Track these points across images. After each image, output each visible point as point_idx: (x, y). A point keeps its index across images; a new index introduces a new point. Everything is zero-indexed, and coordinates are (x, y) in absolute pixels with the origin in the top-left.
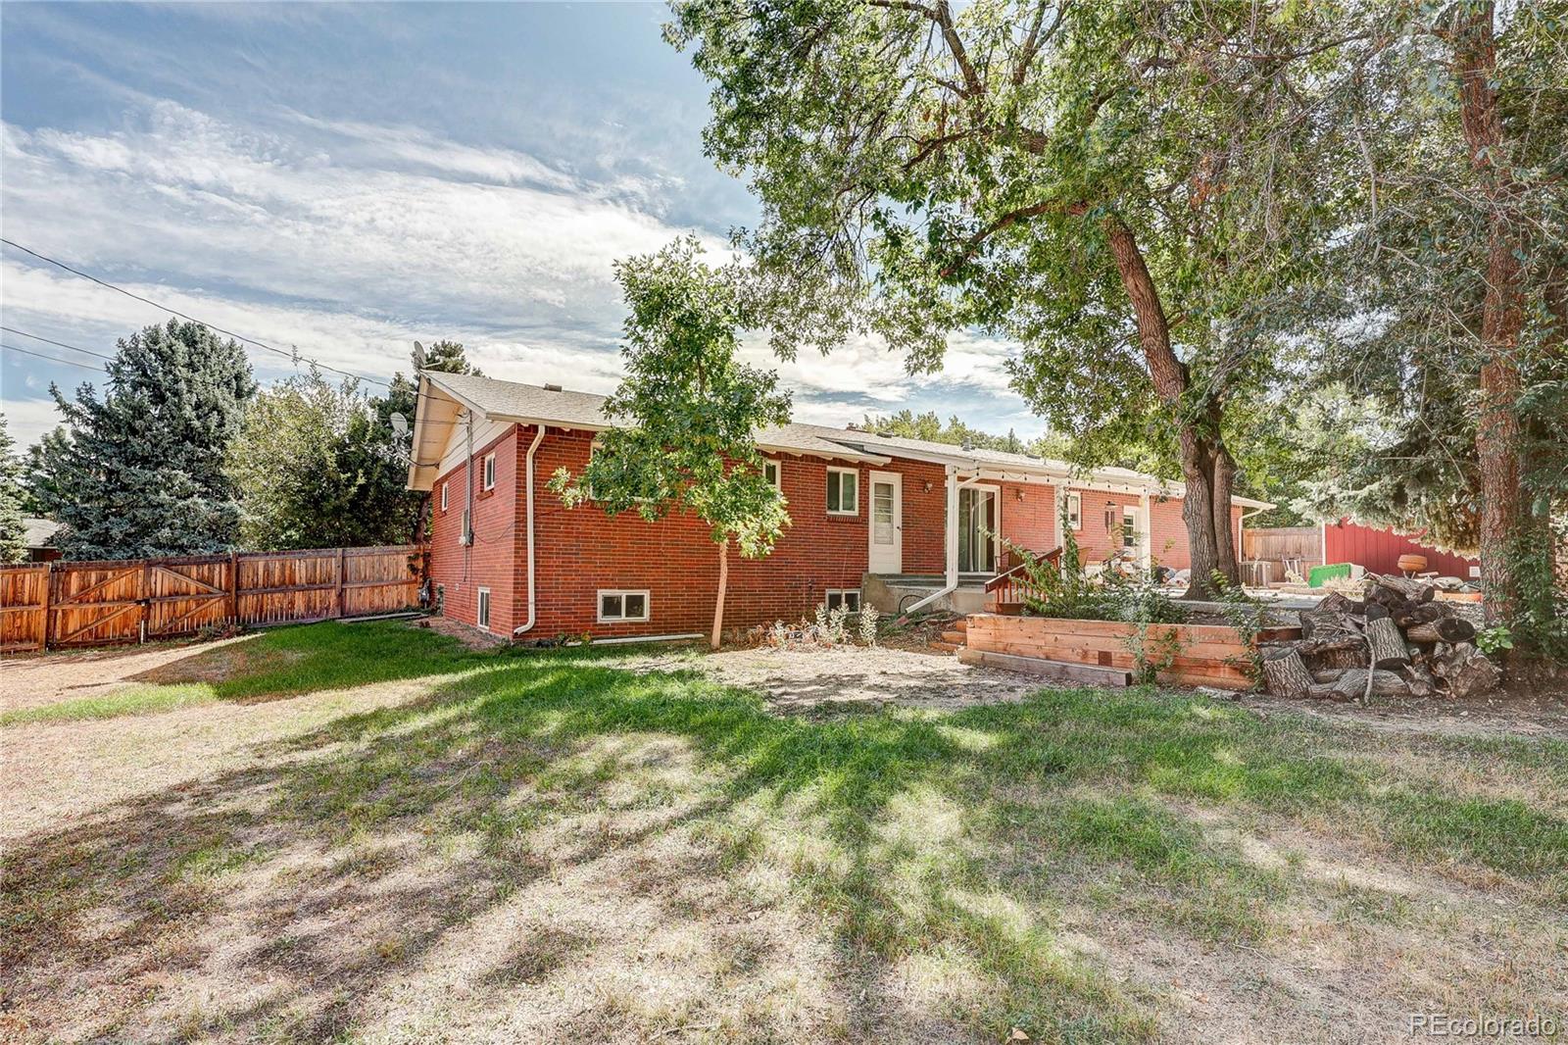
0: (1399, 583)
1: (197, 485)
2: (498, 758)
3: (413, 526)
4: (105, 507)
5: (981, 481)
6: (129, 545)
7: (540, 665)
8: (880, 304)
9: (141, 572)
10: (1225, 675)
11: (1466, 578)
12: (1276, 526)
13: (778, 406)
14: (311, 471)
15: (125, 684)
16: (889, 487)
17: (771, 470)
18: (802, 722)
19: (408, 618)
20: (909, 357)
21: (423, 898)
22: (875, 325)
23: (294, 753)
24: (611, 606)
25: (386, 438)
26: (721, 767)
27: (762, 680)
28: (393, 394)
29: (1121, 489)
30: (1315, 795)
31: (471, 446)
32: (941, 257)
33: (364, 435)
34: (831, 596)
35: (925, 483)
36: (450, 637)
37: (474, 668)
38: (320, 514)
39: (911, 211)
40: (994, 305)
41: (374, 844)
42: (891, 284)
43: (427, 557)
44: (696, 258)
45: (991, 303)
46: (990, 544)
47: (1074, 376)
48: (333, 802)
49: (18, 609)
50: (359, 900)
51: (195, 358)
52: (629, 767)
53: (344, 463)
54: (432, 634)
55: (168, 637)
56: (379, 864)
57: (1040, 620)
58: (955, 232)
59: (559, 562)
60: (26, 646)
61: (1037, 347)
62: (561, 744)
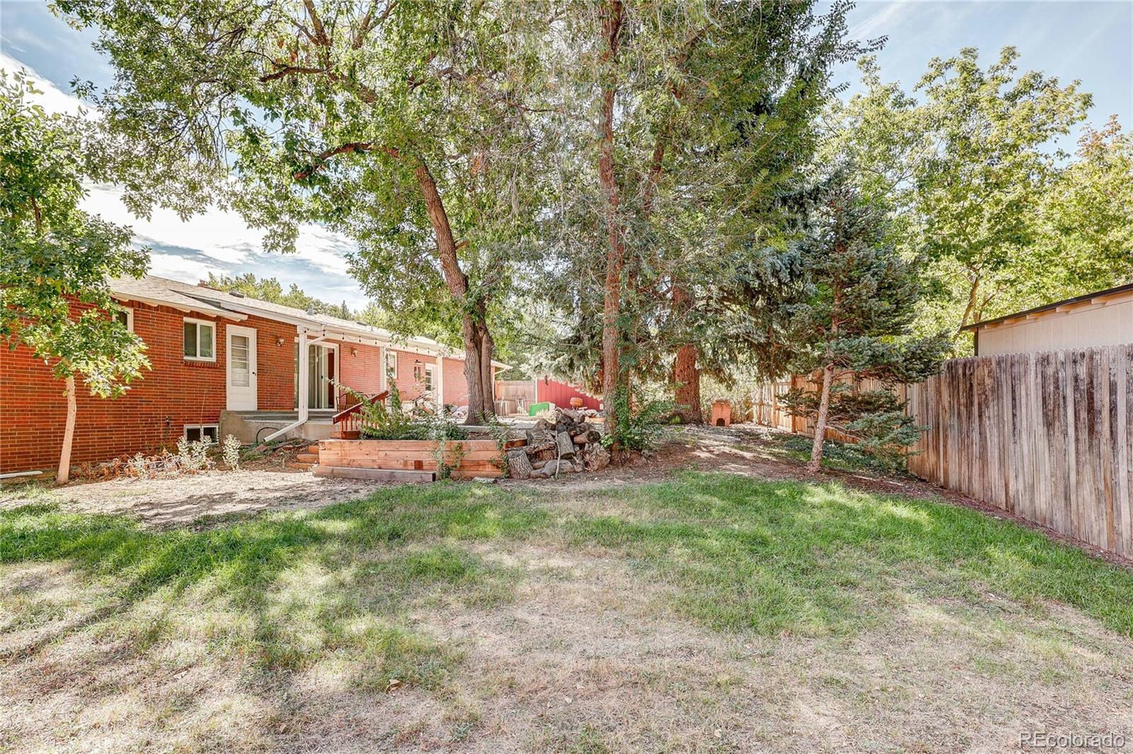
0: (571, 413)
5: (327, 340)
8: (239, 188)
10: (489, 469)
11: (598, 410)
12: (512, 379)
13: (134, 260)
16: (244, 340)
17: (123, 317)
18: (184, 533)
20: (266, 237)
22: (234, 205)
26: (111, 579)
27: (129, 505)
29: (425, 352)
30: (534, 528)
32: (295, 164)
34: (189, 431)
35: (277, 338)
39: (269, 119)
40: (338, 209)
42: (249, 174)
44: (27, 97)
45: (334, 208)
46: (331, 388)
47: (395, 271)
57: (375, 442)
58: (307, 147)
61: (369, 245)
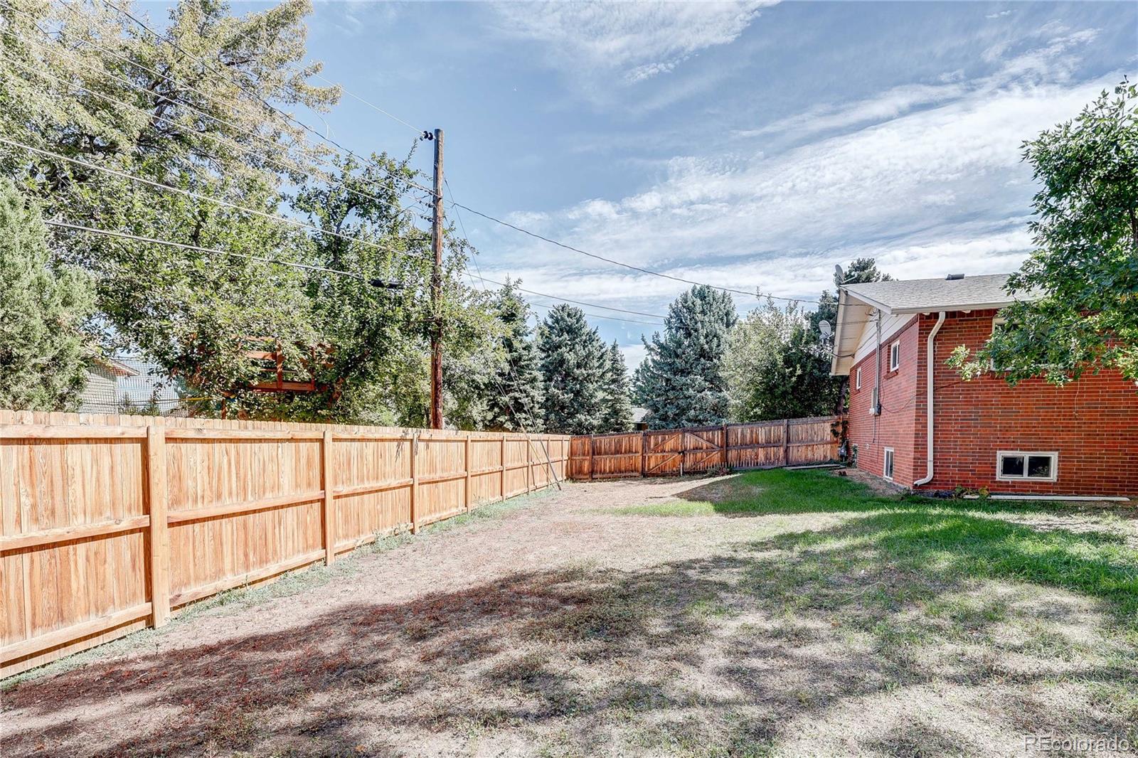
1: (707, 384)
2: (893, 582)
3: (835, 402)
4: (666, 400)
6: (676, 420)
7: (937, 512)
9: (680, 436)
14: (768, 369)
15: (673, 498)
19: (831, 469)
21: (829, 670)
23: (753, 552)
24: (1012, 466)
25: (816, 340)
28: (821, 307)
31: (879, 337)
33: (801, 339)
36: (860, 484)
37: (878, 509)
38: (774, 397)
41: (799, 623)
43: (845, 424)
48: (774, 589)
49: (631, 455)
50: (786, 657)
51: (705, 307)
52: (1021, 614)
53: (788, 362)
54: (848, 481)
55: (692, 473)
56: (801, 636)
59: (958, 427)
60: (634, 474)
62: (951, 580)
